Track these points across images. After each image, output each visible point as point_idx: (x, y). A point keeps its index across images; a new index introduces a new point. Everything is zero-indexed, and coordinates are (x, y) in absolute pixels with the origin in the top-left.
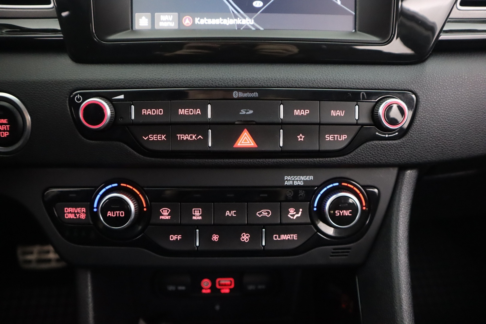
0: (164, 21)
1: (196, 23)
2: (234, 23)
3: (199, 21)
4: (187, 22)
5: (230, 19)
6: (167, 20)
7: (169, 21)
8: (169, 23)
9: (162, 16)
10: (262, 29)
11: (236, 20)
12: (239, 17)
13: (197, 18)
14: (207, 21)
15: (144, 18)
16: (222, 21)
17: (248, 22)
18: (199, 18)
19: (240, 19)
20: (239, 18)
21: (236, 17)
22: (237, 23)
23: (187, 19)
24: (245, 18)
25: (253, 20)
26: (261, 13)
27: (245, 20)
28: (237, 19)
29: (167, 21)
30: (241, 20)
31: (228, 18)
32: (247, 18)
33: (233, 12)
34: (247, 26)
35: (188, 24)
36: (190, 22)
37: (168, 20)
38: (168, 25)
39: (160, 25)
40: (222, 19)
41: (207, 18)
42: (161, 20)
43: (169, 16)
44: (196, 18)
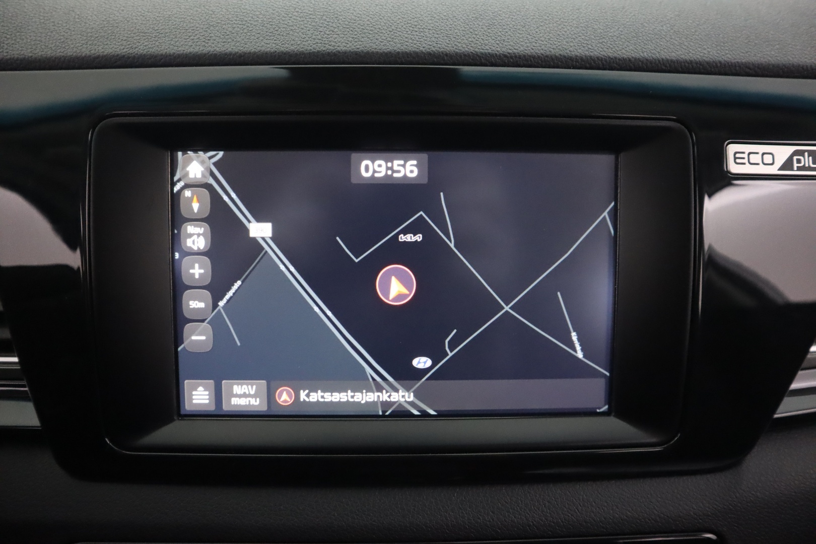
0: (240, 396)
1: (302, 400)
2: (376, 400)
3: (308, 395)
4: (284, 397)
5: (368, 394)
6: (245, 393)
7: (249, 396)
8: (248, 399)
9: (235, 387)
10: (432, 412)
11: (380, 394)
12: (385, 389)
13: (304, 391)
14: (322, 397)
15: (201, 388)
16: (352, 397)
17: (403, 396)
18: (307, 391)
19: (387, 392)
20: (384, 391)
21: (380, 389)
22: (381, 400)
23: (285, 392)
24: (397, 391)
25: (412, 394)
26: (427, 379)
27: (396, 394)
28: (382, 393)
29: (245, 395)
30: (388, 394)
31: (364, 391)
32: (400, 391)
33: (374, 379)
34: (400, 405)
35: (285, 401)
36: (291, 399)
37: (247, 393)
38: (248, 403)
39: (233, 403)
40: (351, 392)
41: (324, 391)
42: (235, 393)
43: (250, 387)
44: (302, 391)
